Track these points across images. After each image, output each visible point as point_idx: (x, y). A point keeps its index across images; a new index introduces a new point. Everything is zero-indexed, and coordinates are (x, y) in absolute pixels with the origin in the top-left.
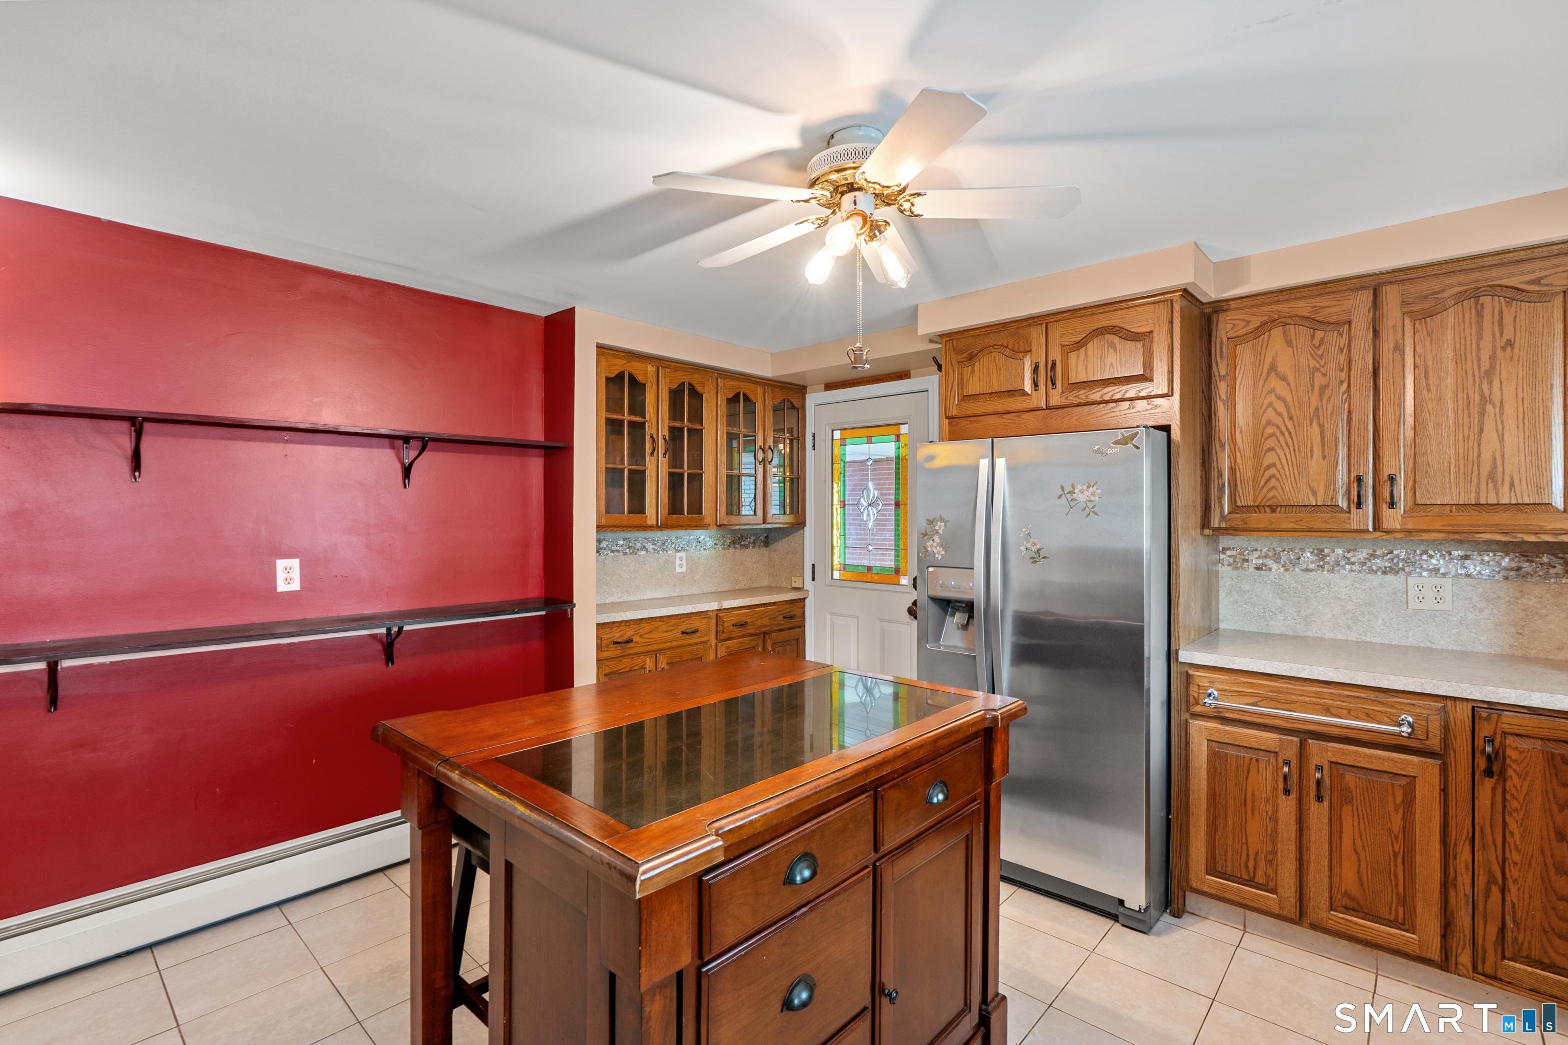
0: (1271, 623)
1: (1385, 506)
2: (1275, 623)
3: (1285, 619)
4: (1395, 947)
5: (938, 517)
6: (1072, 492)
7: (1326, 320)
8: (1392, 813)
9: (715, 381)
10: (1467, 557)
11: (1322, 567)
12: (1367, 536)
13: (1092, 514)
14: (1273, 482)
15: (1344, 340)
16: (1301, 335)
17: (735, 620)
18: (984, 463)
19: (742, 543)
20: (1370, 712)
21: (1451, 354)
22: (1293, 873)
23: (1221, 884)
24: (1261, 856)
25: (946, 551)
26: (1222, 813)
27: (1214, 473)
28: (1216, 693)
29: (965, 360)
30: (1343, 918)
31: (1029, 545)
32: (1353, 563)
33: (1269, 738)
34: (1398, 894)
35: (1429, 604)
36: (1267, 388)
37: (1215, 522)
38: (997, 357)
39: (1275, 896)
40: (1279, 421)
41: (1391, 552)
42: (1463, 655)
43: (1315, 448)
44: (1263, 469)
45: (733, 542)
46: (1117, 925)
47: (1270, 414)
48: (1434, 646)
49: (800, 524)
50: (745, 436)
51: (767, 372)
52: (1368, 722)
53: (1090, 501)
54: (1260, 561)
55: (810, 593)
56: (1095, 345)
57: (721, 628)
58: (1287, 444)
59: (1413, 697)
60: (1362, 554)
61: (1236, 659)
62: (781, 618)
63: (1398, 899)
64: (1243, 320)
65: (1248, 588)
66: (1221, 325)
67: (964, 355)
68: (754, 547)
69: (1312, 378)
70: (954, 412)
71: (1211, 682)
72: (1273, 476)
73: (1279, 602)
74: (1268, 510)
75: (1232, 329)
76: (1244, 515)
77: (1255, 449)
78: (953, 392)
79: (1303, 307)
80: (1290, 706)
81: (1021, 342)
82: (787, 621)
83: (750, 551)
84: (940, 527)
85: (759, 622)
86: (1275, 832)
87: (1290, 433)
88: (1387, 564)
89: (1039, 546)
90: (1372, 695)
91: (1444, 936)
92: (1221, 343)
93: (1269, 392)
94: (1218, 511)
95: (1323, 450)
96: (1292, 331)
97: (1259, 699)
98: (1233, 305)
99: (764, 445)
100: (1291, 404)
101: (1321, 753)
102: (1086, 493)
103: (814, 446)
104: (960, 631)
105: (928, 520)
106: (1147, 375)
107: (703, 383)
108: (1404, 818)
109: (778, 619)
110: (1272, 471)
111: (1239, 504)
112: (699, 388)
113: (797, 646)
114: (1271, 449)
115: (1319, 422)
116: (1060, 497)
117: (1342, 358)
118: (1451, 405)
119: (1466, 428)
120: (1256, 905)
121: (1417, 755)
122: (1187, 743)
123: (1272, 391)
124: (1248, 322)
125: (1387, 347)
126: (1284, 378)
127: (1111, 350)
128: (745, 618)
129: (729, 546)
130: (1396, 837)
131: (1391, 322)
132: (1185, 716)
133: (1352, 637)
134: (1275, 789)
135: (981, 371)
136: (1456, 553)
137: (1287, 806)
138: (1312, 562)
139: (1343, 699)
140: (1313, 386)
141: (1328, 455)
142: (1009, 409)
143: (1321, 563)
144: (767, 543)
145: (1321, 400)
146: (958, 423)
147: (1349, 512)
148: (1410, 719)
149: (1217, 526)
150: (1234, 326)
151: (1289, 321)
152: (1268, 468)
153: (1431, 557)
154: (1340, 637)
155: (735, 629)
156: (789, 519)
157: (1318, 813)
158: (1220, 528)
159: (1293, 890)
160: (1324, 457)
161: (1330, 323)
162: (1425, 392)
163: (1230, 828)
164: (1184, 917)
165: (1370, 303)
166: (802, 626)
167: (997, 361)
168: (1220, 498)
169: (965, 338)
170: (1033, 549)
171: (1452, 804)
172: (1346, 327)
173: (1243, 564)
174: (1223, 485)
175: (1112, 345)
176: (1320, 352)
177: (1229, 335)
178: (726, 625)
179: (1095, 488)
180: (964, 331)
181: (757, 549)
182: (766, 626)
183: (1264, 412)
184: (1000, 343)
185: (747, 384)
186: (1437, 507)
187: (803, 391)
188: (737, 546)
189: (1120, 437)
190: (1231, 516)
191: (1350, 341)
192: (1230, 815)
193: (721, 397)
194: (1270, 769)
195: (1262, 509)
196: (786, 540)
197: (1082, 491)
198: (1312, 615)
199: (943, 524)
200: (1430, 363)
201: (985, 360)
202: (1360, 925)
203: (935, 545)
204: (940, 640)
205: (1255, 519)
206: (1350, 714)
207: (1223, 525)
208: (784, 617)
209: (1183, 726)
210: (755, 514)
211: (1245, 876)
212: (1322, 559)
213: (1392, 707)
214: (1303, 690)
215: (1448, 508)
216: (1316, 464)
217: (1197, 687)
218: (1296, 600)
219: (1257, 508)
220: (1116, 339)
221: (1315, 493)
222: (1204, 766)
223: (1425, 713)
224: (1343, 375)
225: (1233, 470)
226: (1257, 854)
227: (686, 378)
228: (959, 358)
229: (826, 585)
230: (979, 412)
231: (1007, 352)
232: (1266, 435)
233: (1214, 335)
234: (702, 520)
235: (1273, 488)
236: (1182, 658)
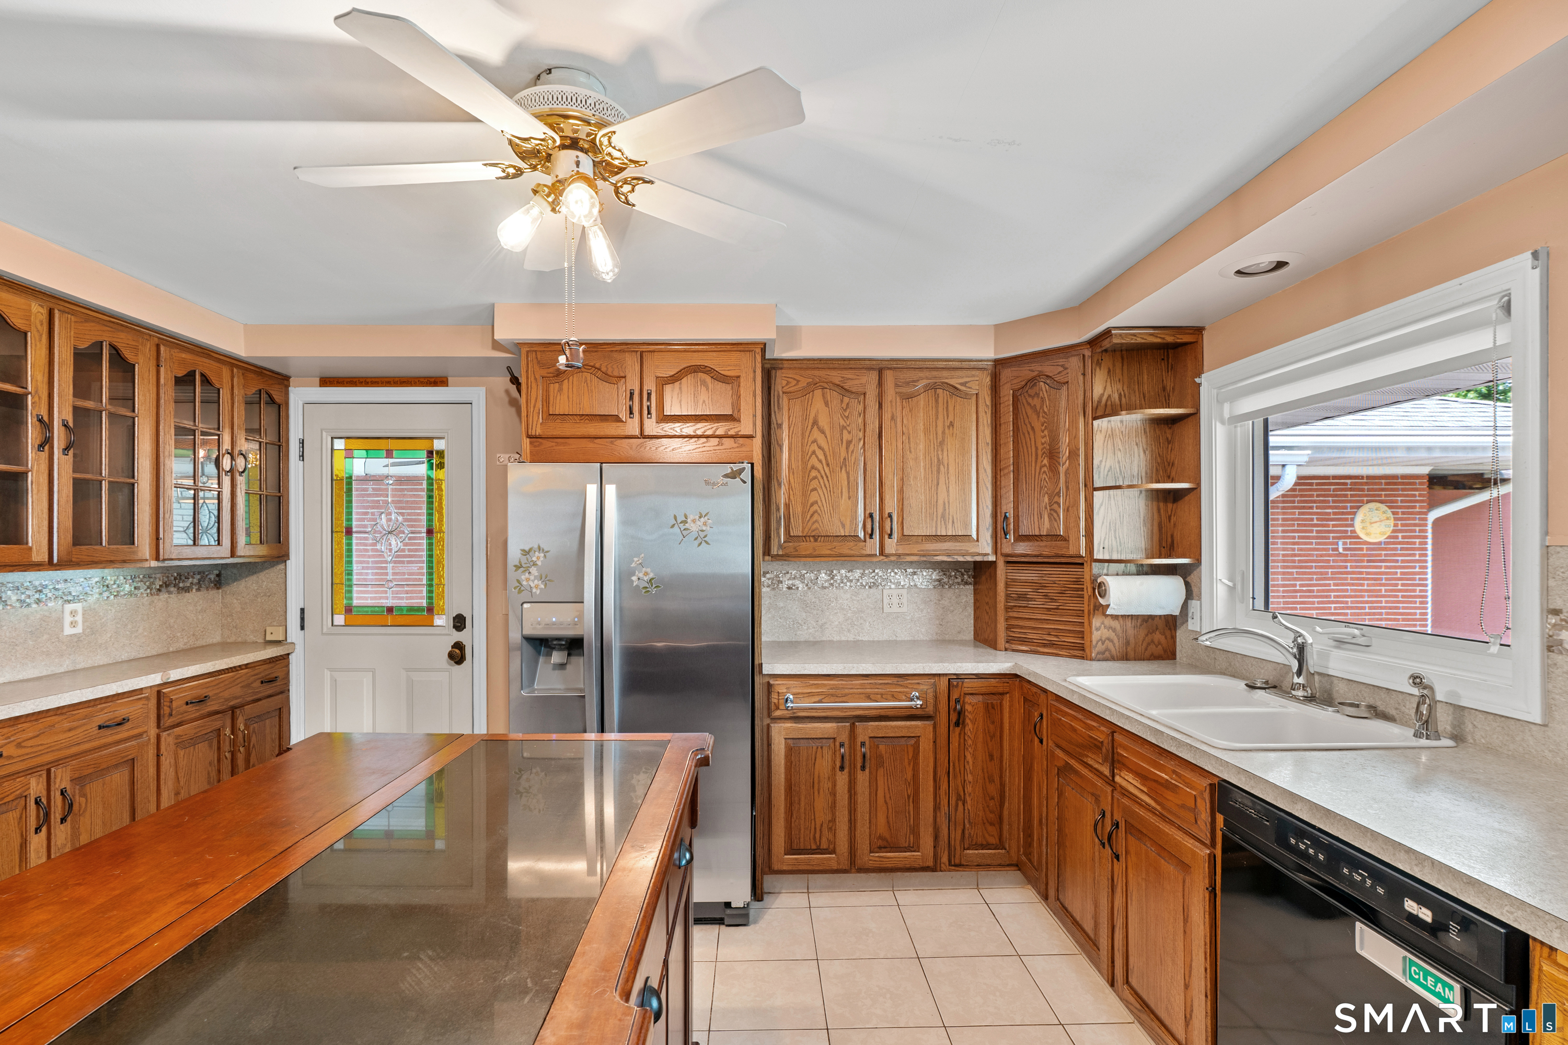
0: (799, 633)
1: (886, 537)
2: (801, 632)
3: (808, 628)
4: (908, 866)
5: (536, 546)
6: (685, 522)
7: (851, 389)
8: (907, 767)
9: (154, 349)
10: (915, 573)
11: (832, 585)
12: (875, 559)
13: (704, 543)
14: (816, 517)
15: (861, 407)
16: (834, 397)
17: (189, 695)
18: (592, 490)
19: (181, 585)
20: (894, 693)
21: (922, 427)
22: (846, 833)
23: (796, 859)
24: (825, 826)
25: (546, 585)
26: (796, 799)
27: (773, 507)
28: (791, 697)
29: (551, 375)
30: (878, 857)
31: (641, 575)
32: (851, 581)
33: (828, 728)
34: (910, 826)
35: (895, 609)
36: (811, 439)
37: (775, 550)
38: (589, 378)
39: (834, 856)
40: (819, 466)
41: (874, 571)
42: (914, 643)
43: (844, 490)
44: (809, 505)
45: (166, 585)
46: (723, 927)
47: (814, 461)
48: (898, 639)
49: (283, 556)
50: (203, 434)
51: (238, 347)
52: (894, 701)
53: (702, 531)
54: (790, 582)
55: (297, 647)
56: (689, 381)
57: (166, 710)
58: (825, 485)
59: (917, 678)
60: (857, 573)
61: (806, 665)
62: (258, 684)
63: (910, 829)
64: (794, 379)
65: (782, 605)
66: (778, 380)
67: (551, 370)
68: (198, 590)
69: (842, 434)
70: (539, 432)
71: (787, 688)
72: (816, 512)
73: (804, 614)
74: (812, 539)
75: (787, 385)
76: (796, 544)
77: (803, 489)
78: (536, 409)
79: (836, 376)
80: (844, 699)
81: (615, 366)
82: (266, 686)
83: (193, 596)
84: (538, 558)
85: (226, 694)
86: (834, 802)
87: (827, 477)
88: (872, 580)
89: (651, 575)
90: (895, 680)
91: (935, 847)
92: (779, 396)
93: (813, 442)
94: (776, 540)
95: (849, 492)
96: (828, 394)
97: (823, 696)
98: (786, 365)
99: (232, 449)
100: (828, 453)
101: (866, 731)
102: (698, 523)
103: (303, 456)
104: (557, 672)
105: (523, 550)
106: (736, 416)
107: (136, 348)
108: (913, 770)
109: (254, 685)
110: (815, 507)
111: (792, 534)
112: (128, 354)
113: (280, 718)
114: (815, 489)
115: (846, 470)
116: (673, 526)
117: (860, 420)
118: (922, 464)
119: (930, 481)
120: (821, 868)
121: (920, 720)
122: (769, 745)
123: (815, 441)
124: (798, 381)
125: (887, 416)
126: (823, 432)
127: (704, 388)
128: (205, 690)
129: (159, 590)
130: (909, 783)
131: (890, 398)
132: (767, 721)
133: (851, 637)
134: (834, 768)
135: (570, 390)
136: (909, 570)
137: (842, 779)
138: (826, 581)
139: (877, 686)
140: (842, 440)
141: (852, 497)
142: (602, 433)
143: (832, 582)
144: (218, 583)
145: (847, 452)
146: (541, 443)
147: (865, 541)
148: (917, 694)
149: (775, 553)
150: (788, 383)
151: (826, 386)
152: (812, 505)
153: (896, 573)
154: (843, 639)
155: (190, 708)
156: (262, 550)
157: (862, 778)
158: (778, 555)
159: (846, 846)
160: (849, 498)
161: (852, 393)
162: (908, 452)
163: (802, 810)
164: (765, 898)
165: (877, 381)
166: (284, 691)
167: (589, 382)
168: (778, 529)
169: (551, 351)
170: (646, 579)
171: (938, 751)
172: (862, 396)
173: (778, 585)
174: (780, 518)
175: (704, 383)
176: (846, 414)
177: (784, 389)
178: (174, 704)
179: (706, 518)
180: (550, 344)
181: (203, 593)
182: (236, 698)
183: (810, 458)
184: (592, 364)
185: (205, 360)
186: (915, 537)
187: (286, 382)
188: (172, 589)
189: (729, 471)
190: (786, 544)
191: (865, 408)
192: (803, 799)
193: (166, 373)
194: (830, 753)
195: (808, 538)
196: (254, 577)
197: (694, 521)
198: (825, 623)
199: (542, 555)
200: (911, 432)
201: (575, 379)
202: (888, 858)
203: (532, 578)
204: (534, 684)
205: (806, 547)
206: (884, 698)
207: (780, 553)
208: (262, 682)
209: (765, 730)
210: (219, 544)
211: (814, 847)
212: (832, 578)
213: (907, 687)
214: (853, 684)
215: (921, 538)
216: (844, 502)
217: (777, 694)
218: (815, 612)
219: (805, 537)
220: (708, 379)
221: (843, 526)
222: (783, 762)
223: (924, 687)
224: (861, 435)
225: (787, 506)
226: (822, 825)
227: (107, 337)
228: (544, 372)
229: (323, 634)
230: (568, 434)
231: (599, 374)
232: (811, 477)
233: (772, 388)
234: (134, 553)
235: (816, 521)
236: (766, 671)
